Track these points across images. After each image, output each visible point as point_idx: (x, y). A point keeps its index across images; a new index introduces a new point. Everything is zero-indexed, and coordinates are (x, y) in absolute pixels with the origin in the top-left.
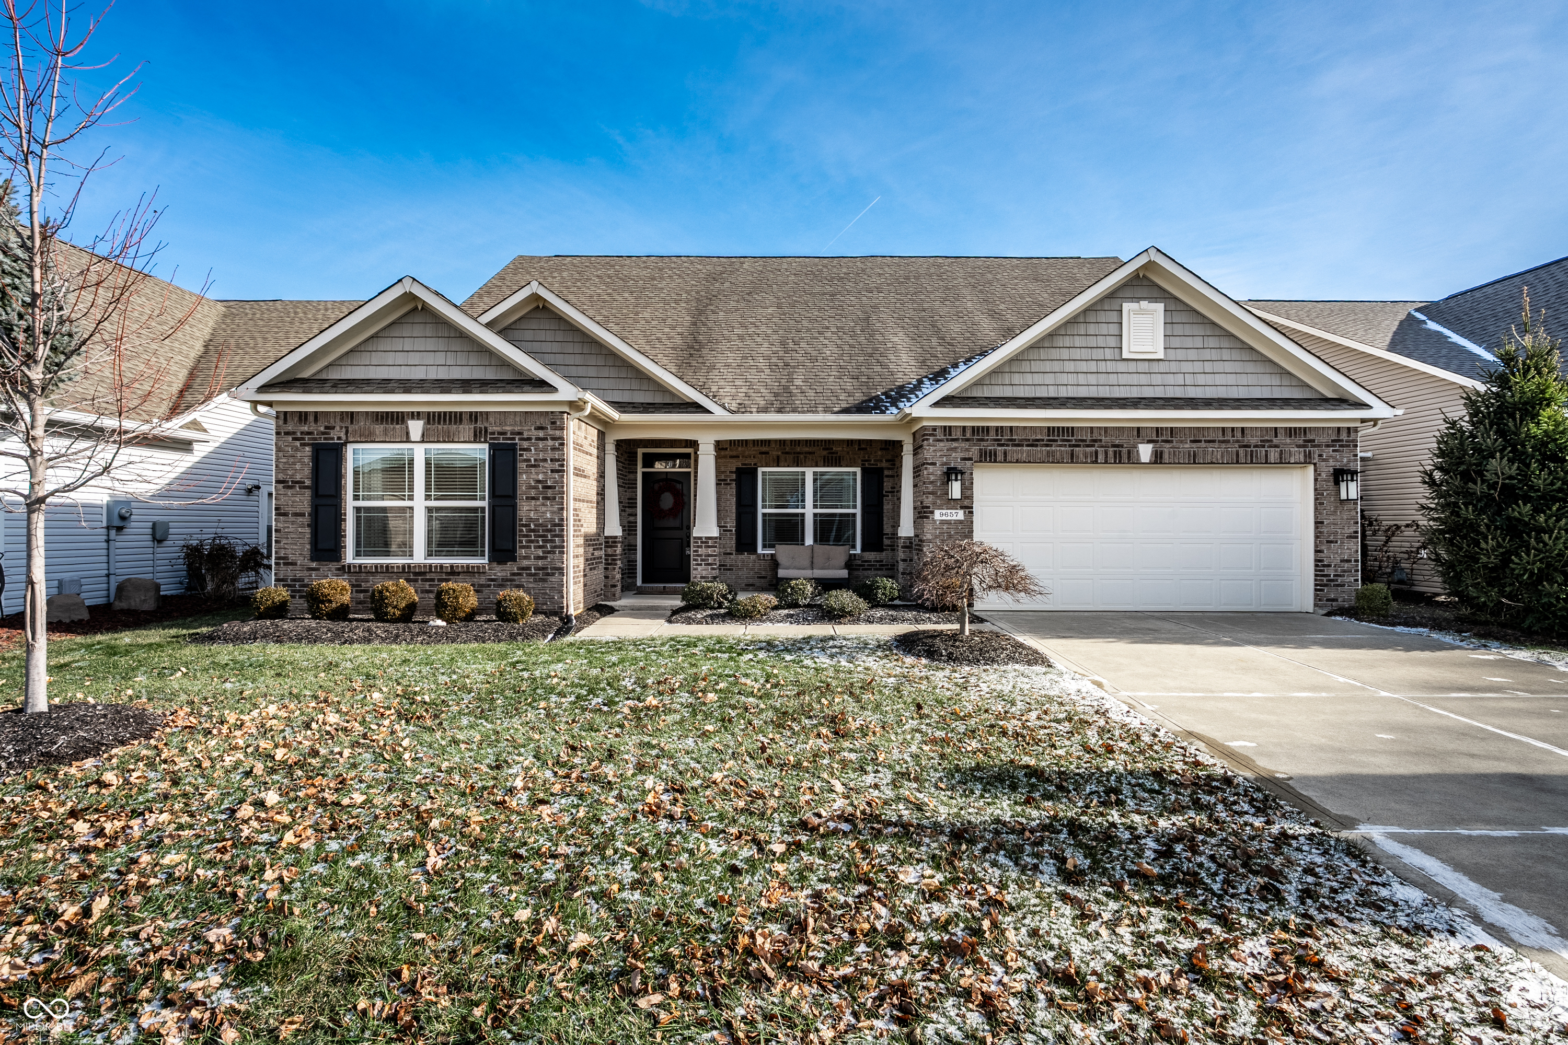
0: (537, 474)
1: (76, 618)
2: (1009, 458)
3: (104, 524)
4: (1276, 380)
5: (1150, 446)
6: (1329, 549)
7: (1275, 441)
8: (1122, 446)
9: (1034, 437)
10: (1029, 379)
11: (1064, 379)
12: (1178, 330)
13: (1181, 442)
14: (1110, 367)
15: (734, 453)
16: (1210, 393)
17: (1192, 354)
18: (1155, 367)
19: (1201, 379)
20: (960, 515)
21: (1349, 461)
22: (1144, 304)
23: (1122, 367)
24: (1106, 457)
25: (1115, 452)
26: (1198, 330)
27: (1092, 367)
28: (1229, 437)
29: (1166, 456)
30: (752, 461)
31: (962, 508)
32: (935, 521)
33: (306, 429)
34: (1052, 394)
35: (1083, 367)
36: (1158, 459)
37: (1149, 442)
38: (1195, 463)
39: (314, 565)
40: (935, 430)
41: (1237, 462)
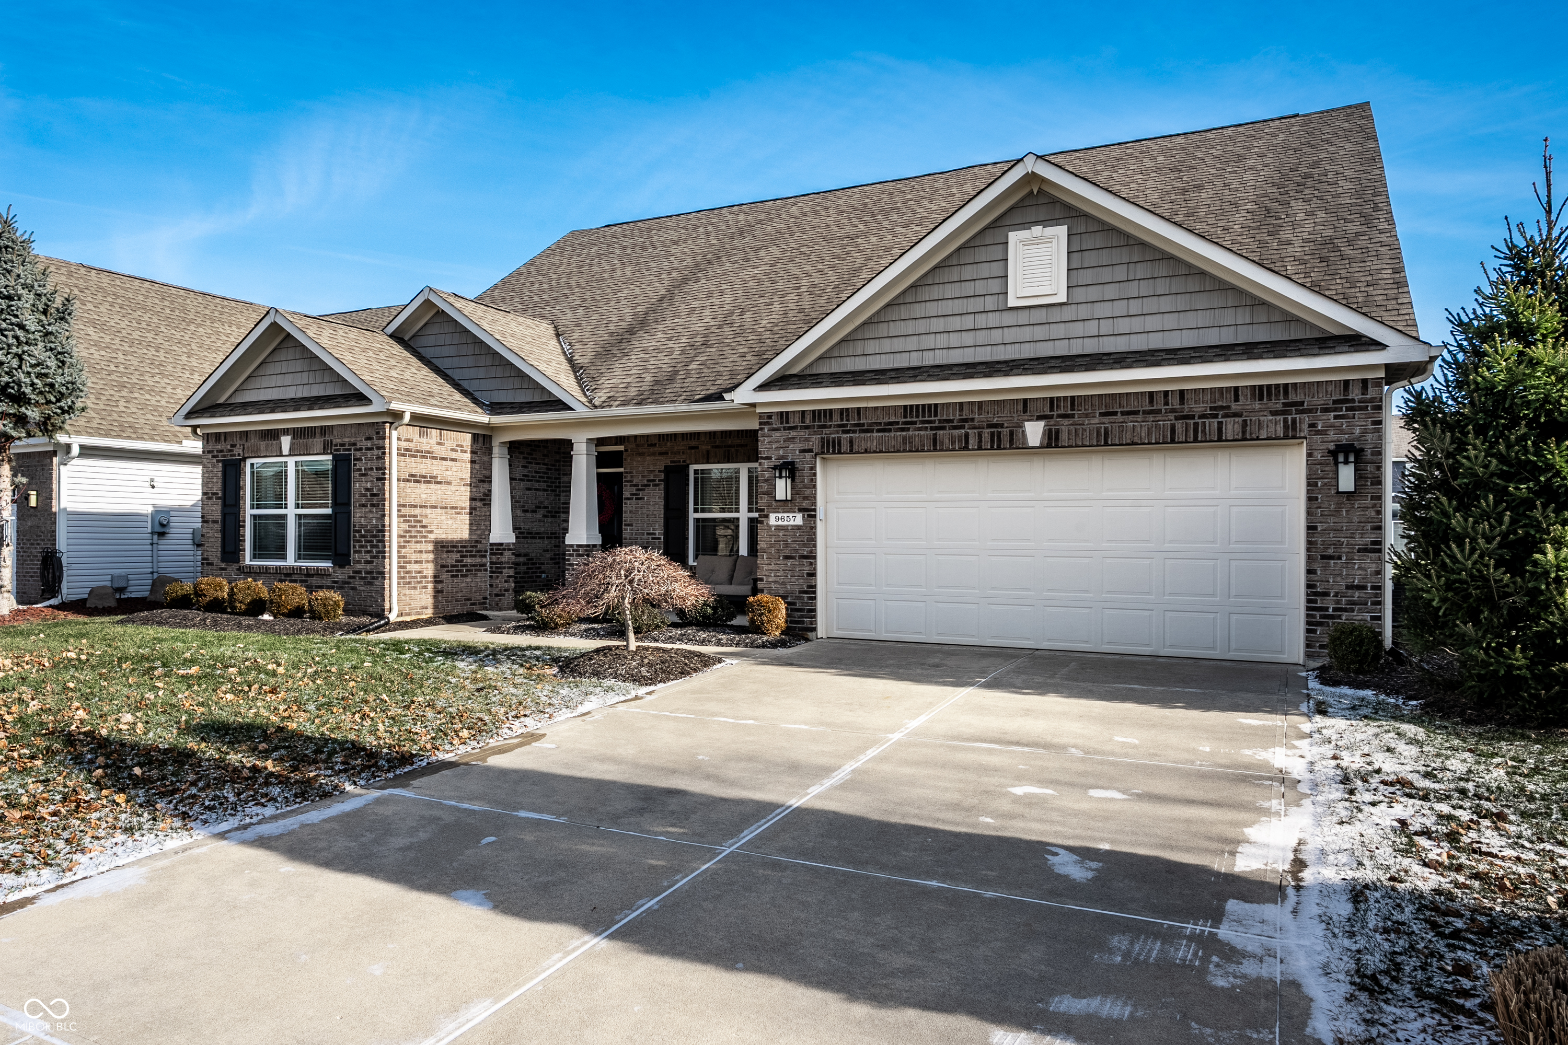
0: (366, 482)
1: (107, 605)
2: (855, 448)
3: (149, 530)
4: (1243, 316)
5: (1041, 424)
6: (1325, 568)
7: (1235, 407)
8: (1002, 426)
9: (886, 420)
10: (886, 345)
11: (929, 341)
12: (1091, 259)
13: (1087, 416)
14: (993, 320)
15: (664, 449)
16: (1138, 344)
17: (1111, 292)
18: (1056, 315)
19: (1123, 325)
20: (798, 519)
21: (1364, 432)
22: (1037, 230)
23: (1008, 318)
24: (980, 441)
25: (992, 434)
26: (1123, 255)
27: (968, 322)
28: (1159, 404)
29: (1064, 436)
30: (681, 458)
31: (800, 510)
32: (770, 527)
33: (219, 447)
34: (915, 363)
35: (956, 323)
36: (1052, 441)
37: (1039, 418)
38: (1106, 444)
39: (223, 565)
40: (770, 417)
41: (1173, 441)
